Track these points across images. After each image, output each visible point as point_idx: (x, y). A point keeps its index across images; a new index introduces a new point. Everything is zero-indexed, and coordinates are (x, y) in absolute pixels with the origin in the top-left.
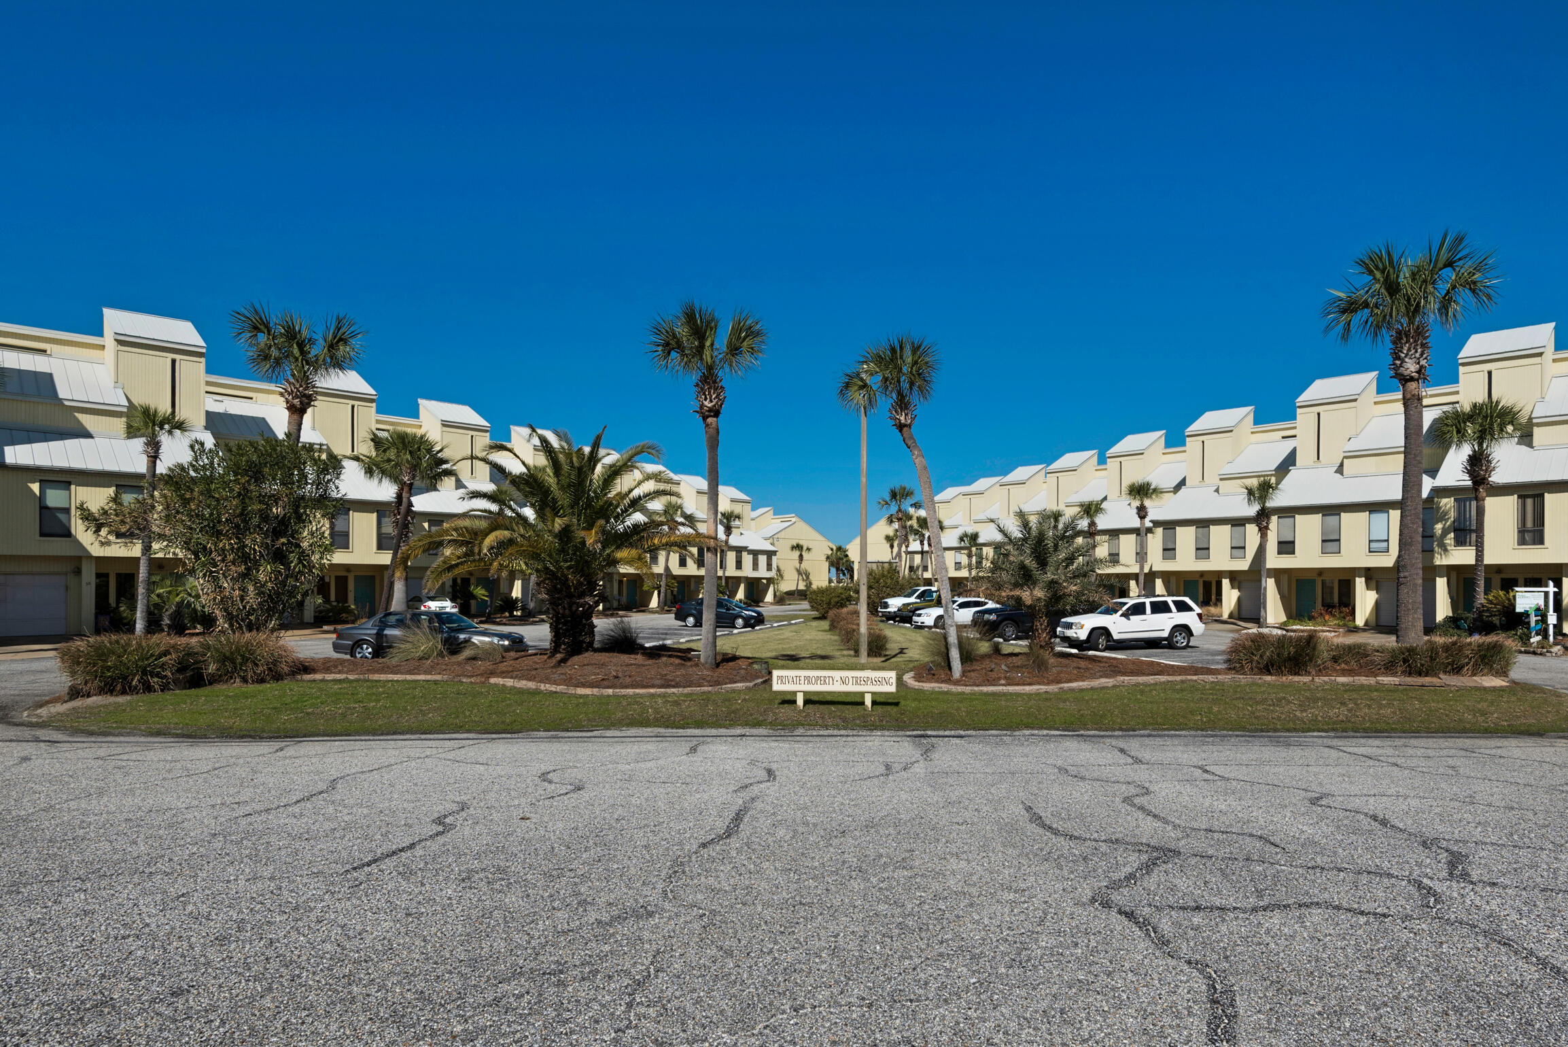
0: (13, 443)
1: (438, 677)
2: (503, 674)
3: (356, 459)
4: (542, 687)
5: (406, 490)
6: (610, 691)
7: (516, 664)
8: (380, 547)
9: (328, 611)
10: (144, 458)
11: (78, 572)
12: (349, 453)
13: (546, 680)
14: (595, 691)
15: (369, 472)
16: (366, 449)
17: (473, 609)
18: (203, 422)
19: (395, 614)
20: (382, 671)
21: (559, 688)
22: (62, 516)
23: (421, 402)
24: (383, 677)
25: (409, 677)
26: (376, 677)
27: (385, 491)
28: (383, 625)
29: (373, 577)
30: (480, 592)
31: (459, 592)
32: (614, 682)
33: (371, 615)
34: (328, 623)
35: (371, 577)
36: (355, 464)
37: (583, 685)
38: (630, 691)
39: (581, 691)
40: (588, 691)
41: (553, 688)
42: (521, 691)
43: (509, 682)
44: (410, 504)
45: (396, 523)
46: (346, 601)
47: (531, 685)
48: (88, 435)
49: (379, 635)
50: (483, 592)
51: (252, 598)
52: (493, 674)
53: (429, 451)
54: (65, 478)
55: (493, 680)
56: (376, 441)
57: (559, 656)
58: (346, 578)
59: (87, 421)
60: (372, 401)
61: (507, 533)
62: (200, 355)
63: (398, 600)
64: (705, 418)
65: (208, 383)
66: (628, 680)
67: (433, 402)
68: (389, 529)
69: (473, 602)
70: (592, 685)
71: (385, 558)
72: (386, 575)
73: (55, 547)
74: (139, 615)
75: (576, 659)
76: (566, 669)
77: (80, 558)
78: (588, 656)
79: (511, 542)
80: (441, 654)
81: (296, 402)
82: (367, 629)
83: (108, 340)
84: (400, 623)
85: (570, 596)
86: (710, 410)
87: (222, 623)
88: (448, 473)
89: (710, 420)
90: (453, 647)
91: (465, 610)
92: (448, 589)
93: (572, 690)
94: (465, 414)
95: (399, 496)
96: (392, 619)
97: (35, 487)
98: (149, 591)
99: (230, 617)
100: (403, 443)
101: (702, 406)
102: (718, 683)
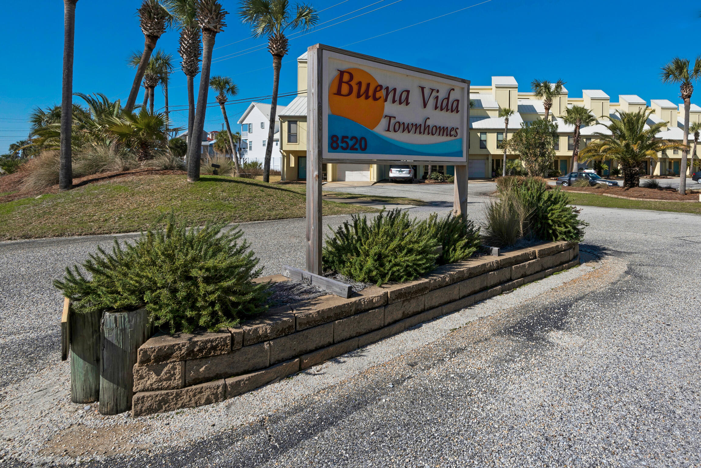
0: (474, 122)
1: (587, 192)
2: (607, 193)
3: (562, 117)
4: (619, 197)
5: (578, 127)
6: (641, 199)
7: (612, 190)
8: (569, 149)
9: (552, 172)
10: (505, 124)
11: (488, 159)
12: (558, 115)
13: (621, 195)
14: (636, 199)
15: (566, 122)
16: (565, 114)
17: (603, 174)
18: (517, 110)
19: (575, 173)
20: (571, 190)
21: (625, 197)
22: (484, 142)
23: (584, 91)
24: (572, 191)
25: (579, 192)
26: (570, 191)
27: (571, 128)
28: (571, 177)
29: (566, 161)
30: (605, 166)
31: (597, 166)
32: (643, 196)
33: (566, 174)
34: (553, 177)
35: (566, 160)
36: (561, 119)
37: (632, 197)
38: (648, 200)
39: (631, 199)
40: (634, 199)
41: (623, 197)
42: (612, 198)
43: (609, 195)
44: (579, 133)
45: (574, 140)
46: (557, 169)
47: (616, 196)
48: (489, 117)
49: (569, 180)
50: (606, 166)
51: (537, 167)
52: (604, 192)
53: (586, 113)
54: (484, 131)
55: (604, 194)
56: (568, 111)
57: (626, 188)
58: (557, 161)
59: (489, 113)
60: (566, 94)
61: (608, 146)
62: (516, 88)
63: (575, 169)
64: (684, 99)
65: (519, 95)
66: (648, 196)
67: (588, 91)
68: (572, 141)
69: (602, 170)
70: (635, 197)
71: (571, 153)
72: (571, 159)
73: (483, 152)
74: (504, 172)
75: (632, 189)
76: (628, 192)
77: (488, 155)
78: (636, 188)
79: (609, 149)
80: (588, 186)
81: (547, 106)
82: (566, 178)
83: (493, 86)
84: (576, 176)
85: (630, 167)
86: (686, 96)
87: (530, 174)
88: (593, 120)
89: (686, 100)
90: (593, 184)
91: (599, 173)
92: (593, 165)
93: (628, 198)
94: (600, 93)
95: (575, 130)
96: (573, 175)
97: (479, 134)
98: (506, 165)
99: (532, 172)
100: (577, 111)
101: (683, 95)
102: (683, 199)
